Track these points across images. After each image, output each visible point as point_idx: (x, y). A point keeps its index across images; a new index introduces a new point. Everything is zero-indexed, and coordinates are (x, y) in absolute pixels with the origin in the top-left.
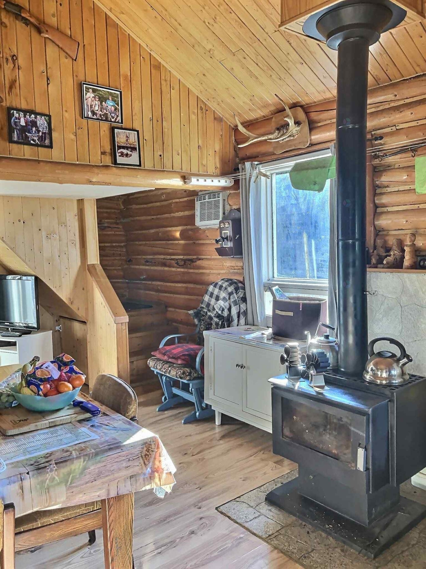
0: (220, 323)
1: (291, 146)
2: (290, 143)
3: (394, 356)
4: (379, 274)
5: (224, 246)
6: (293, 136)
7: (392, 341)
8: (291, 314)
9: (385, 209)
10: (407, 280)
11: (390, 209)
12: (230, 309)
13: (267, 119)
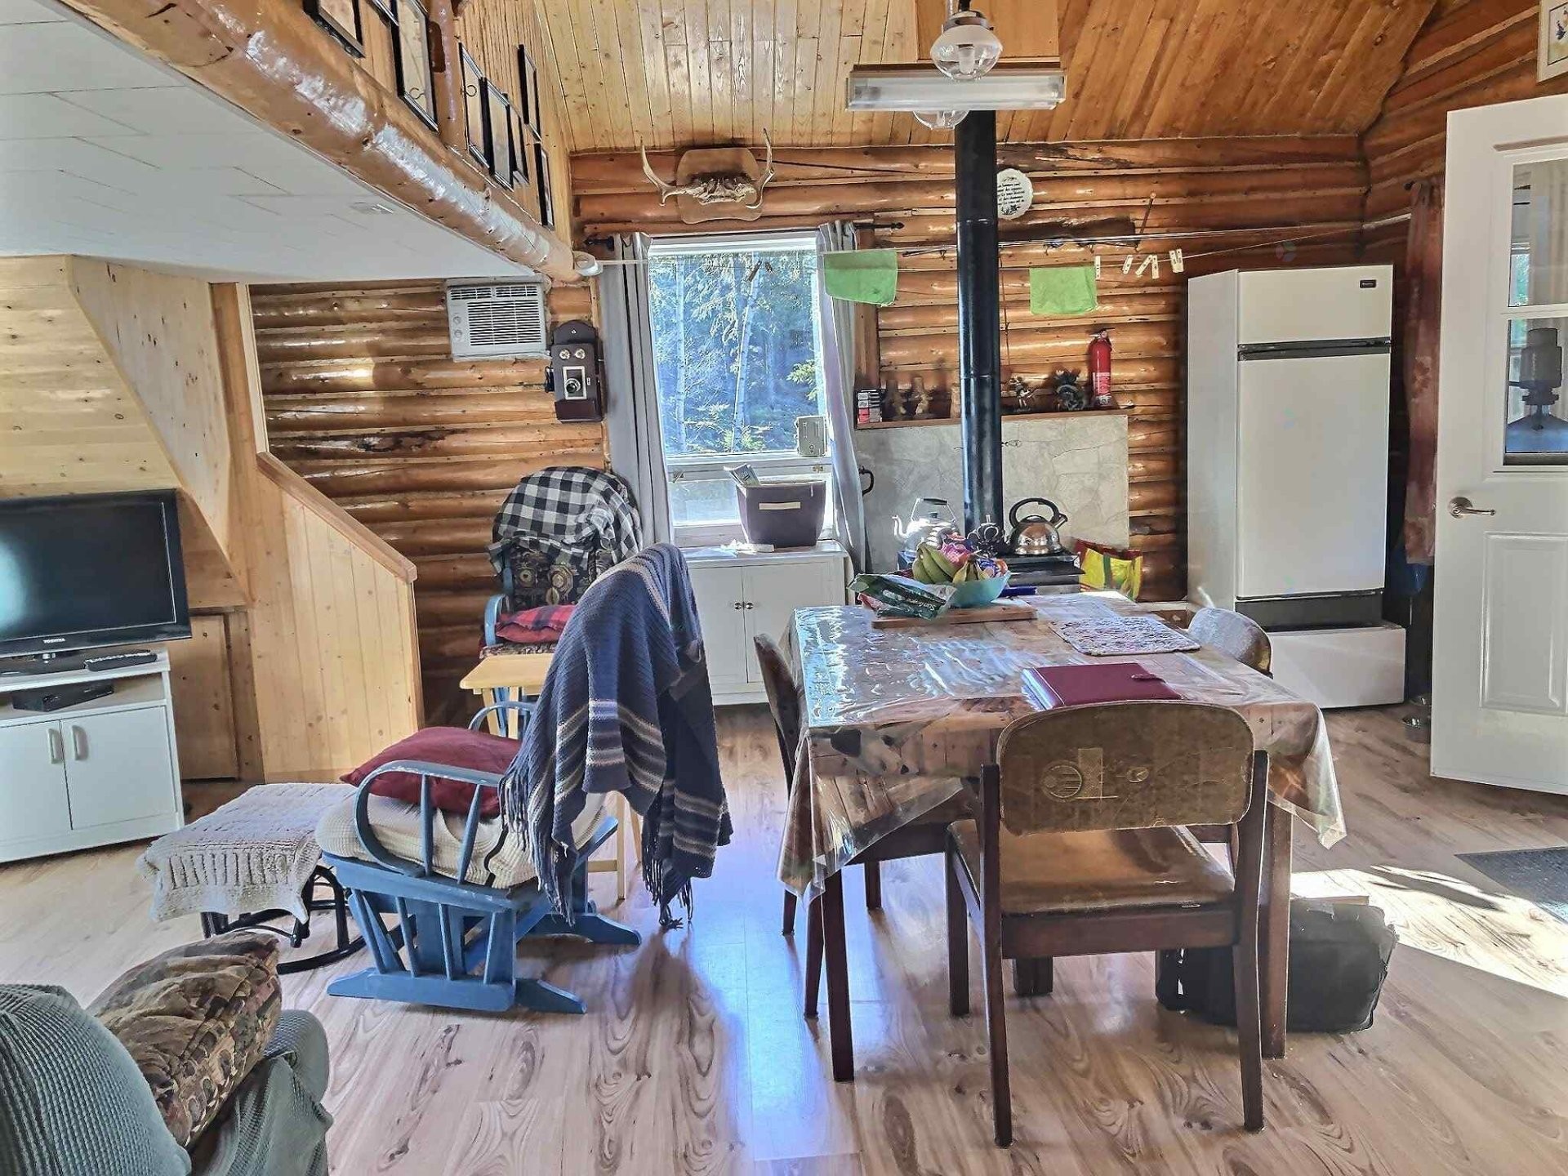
0: (586, 556)
1: (721, 213)
2: (720, 209)
3: (1042, 520)
4: (900, 430)
5: (567, 398)
6: (735, 198)
7: (1042, 501)
8: (797, 505)
9: (892, 333)
10: (945, 434)
11: (900, 333)
12: (618, 524)
13: (660, 154)
